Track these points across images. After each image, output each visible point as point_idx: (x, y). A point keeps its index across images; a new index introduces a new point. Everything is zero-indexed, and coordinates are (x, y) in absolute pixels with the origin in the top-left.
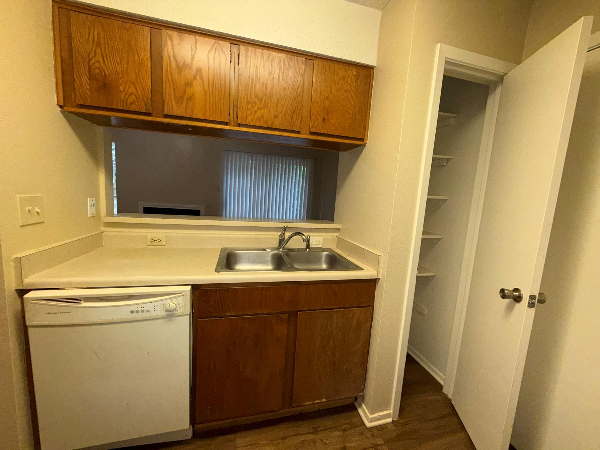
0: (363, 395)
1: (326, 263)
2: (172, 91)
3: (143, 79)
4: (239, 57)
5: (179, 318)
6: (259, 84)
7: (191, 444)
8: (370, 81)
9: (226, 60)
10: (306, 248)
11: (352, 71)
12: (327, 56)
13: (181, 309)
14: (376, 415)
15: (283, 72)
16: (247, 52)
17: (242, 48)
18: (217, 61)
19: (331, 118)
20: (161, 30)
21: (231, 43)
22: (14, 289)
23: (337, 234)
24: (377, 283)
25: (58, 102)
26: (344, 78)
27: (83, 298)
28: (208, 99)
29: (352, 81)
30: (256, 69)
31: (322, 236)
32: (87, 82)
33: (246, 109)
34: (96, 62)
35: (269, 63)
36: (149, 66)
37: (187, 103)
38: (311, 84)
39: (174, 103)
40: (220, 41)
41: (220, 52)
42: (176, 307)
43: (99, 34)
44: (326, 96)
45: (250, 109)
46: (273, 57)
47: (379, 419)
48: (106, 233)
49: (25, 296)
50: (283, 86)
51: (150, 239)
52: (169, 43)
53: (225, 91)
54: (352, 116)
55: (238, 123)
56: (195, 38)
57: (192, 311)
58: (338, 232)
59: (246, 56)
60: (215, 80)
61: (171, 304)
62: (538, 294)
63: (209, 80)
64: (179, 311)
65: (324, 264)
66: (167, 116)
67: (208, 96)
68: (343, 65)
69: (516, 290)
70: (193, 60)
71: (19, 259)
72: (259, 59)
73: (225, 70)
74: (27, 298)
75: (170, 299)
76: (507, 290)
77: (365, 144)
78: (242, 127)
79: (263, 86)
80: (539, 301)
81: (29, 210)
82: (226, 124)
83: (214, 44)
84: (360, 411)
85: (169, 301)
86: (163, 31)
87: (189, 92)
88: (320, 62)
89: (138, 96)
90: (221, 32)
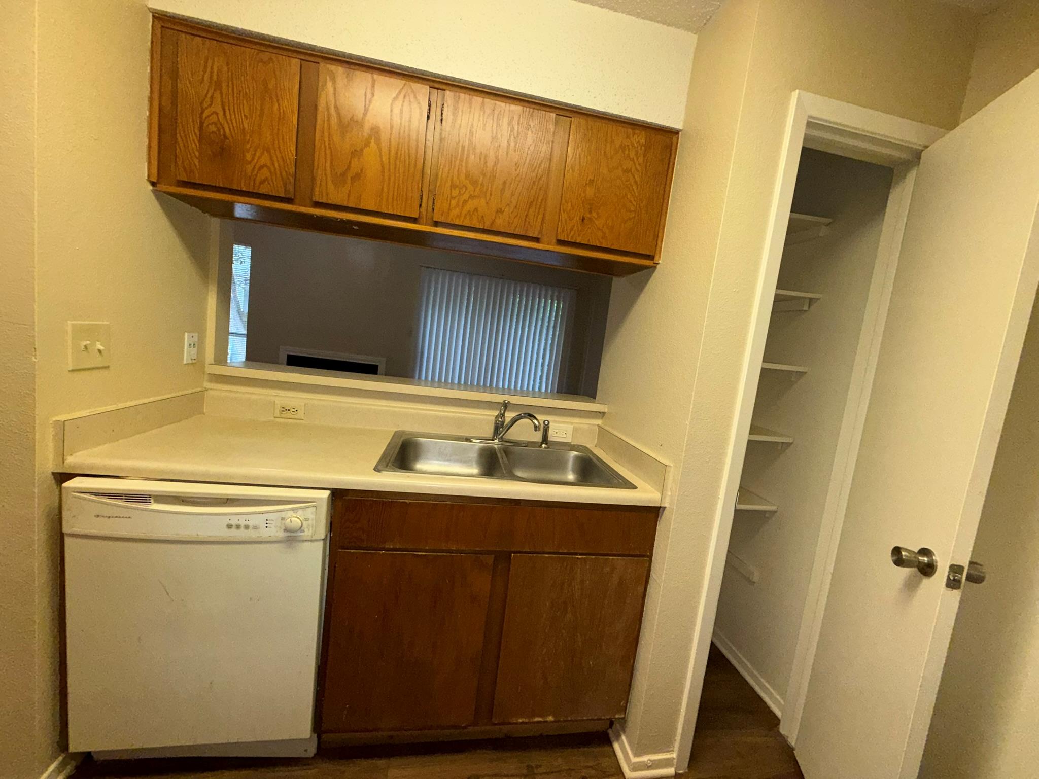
0: (623, 718)
1: (574, 471)
2: (328, 165)
3: (283, 142)
4: (442, 110)
5: (306, 544)
6: (473, 156)
7: (311, 767)
8: (671, 155)
9: (421, 115)
10: (542, 443)
11: (638, 136)
12: (594, 111)
13: (311, 529)
14: (645, 758)
15: (516, 136)
16: (457, 102)
17: (449, 94)
18: (406, 116)
19: (596, 217)
20: (317, 65)
21: (430, 87)
22: (50, 471)
23: (599, 422)
24: (660, 514)
25: (149, 176)
26: (623, 148)
27: (154, 495)
28: (386, 178)
29: (636, 154)
30: (470, 131)
31: (572, 423)
32: (196, 145)
33: (449, 196)
34: (212, 114)
35: (493, 120)
36: (295, 122)
37: (352, 183)
38: (565, 158)
39: (330, 182)
40: (412, 84)
41: (412, 100)
42: (302, 524)
43: (219, 71)
44: (590, 180)
45: (455, 198)
46: (501, 111)
47: (650, 766)
48: (210, 391)
49: (65, 485)
50: (516, 160)
51: (278, 408)
52: (329, 84)
53: (415, 166)
54: (633, 215)
55: (434, 219)
56: (373, 77)
57: (330, 534)
58: (602, 419)
59: (456, 108)
60: (400, 146)
61: (294, 519)
62: (968, 563)
63: (390, 148)
64: (306, 533)
65: (571, 472)
66: (317, 205)
67: (386, 174)
68: (623, 127)
69: (925, 552)
70: (366, 113)
71: (62, 423)
72: (477, 115)
73: (418, 131)
74: (68, 488)
75: (293, 510)
76: (906, 550)
77: (655, 265)
78: (440, 226)
79: (480, 159)
80: (970, 578)
81: (86, 347)
82: (415, 220)
83: (403, 88)
84: (616, 746)
85: (291, 513)
86: (322, 65)
87: (355, 165)
88: (582, 120)
89: (273, 170)
90: (415, 67)
